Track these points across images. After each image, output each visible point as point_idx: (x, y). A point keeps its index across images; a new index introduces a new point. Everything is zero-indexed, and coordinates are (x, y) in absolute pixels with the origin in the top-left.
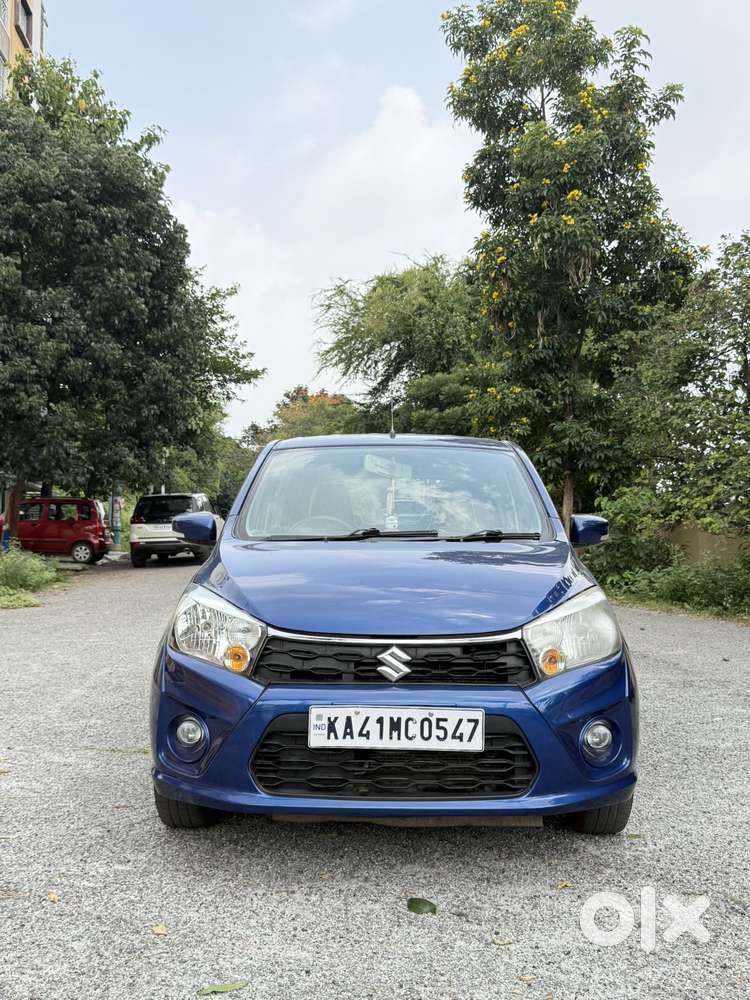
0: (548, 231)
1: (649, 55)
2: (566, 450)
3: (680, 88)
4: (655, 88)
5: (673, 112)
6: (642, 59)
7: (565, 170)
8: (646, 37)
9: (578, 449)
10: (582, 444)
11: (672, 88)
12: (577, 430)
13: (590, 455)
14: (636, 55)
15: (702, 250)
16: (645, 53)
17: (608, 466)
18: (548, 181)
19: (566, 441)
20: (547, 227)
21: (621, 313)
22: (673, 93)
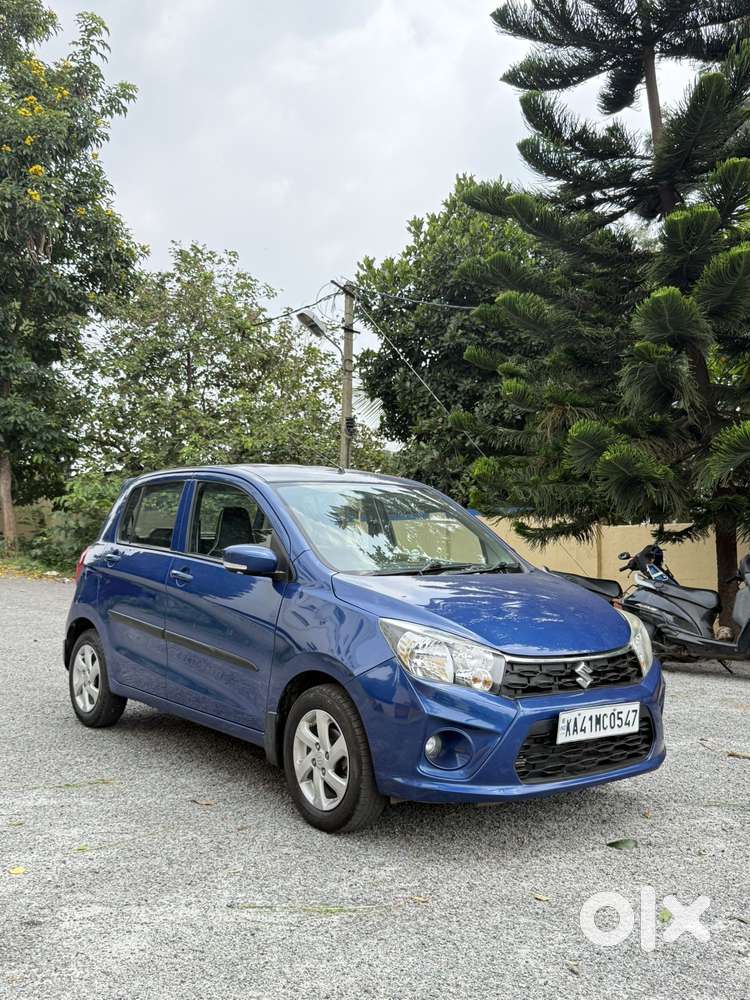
0: (9, 201)
1: (109, 48)
2: (10, 427)
3: (134, 88)
4: (110, 82)
5: (125, 110)
6: (100, 48)
7: (28, 142)
8: (106, 29)
9: (22, 428)
10: (27, 423)
11: (124, 87)
12: (23, 409)
13: (34, 435)
14: (95, 44)
15: (143, 249)
16: (104, 45)
17: (53, 447)
18: (8, 149)
19: (12, 418)
20: (9, 197)
21: (69, 296)
22: (126, 91)
